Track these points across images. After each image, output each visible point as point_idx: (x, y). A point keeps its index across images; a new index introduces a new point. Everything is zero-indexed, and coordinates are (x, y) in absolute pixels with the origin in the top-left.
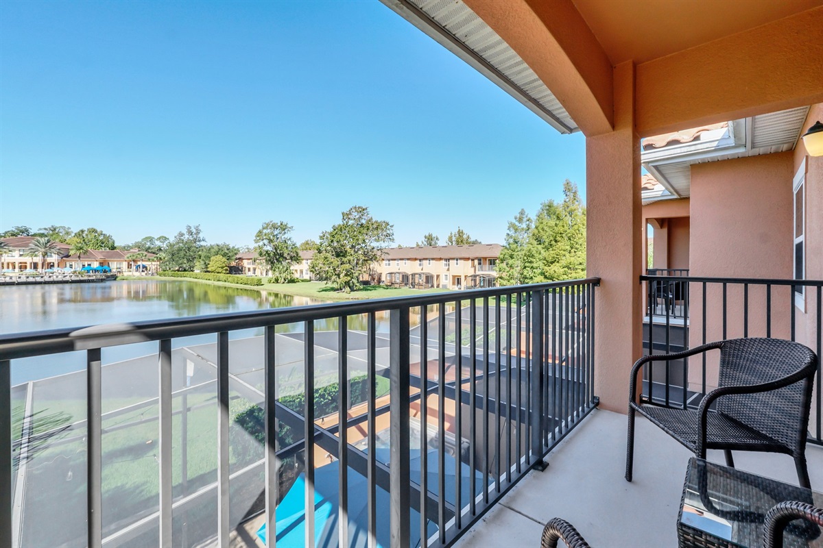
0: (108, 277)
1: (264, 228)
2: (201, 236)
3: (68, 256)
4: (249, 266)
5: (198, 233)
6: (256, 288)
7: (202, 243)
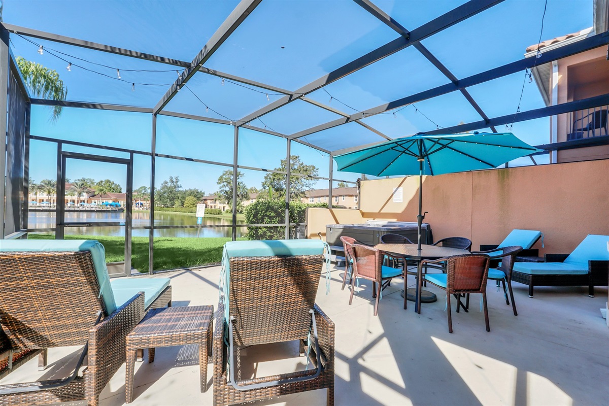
0: (119, 209)
1: (224, 175)
2: (179, 184)
3: (94, 196)
4: (211, 205)
5: (177, 182)
7: (180, 189)
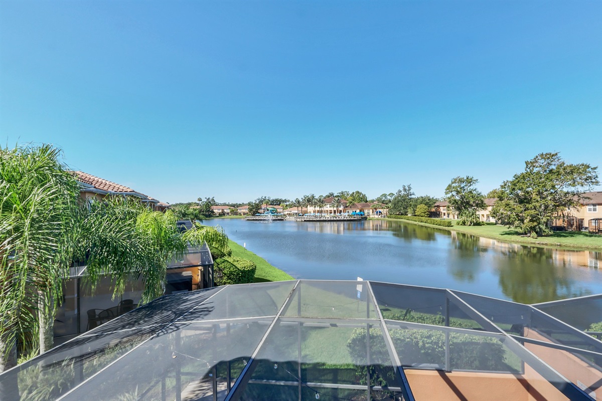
0: (362, 218)
1: (453, 183)
2: (412, 191)
3: (347, 207)
4: (445, 212)
5: (409, 190)
6: (447, 228)
7: (413, 196)
